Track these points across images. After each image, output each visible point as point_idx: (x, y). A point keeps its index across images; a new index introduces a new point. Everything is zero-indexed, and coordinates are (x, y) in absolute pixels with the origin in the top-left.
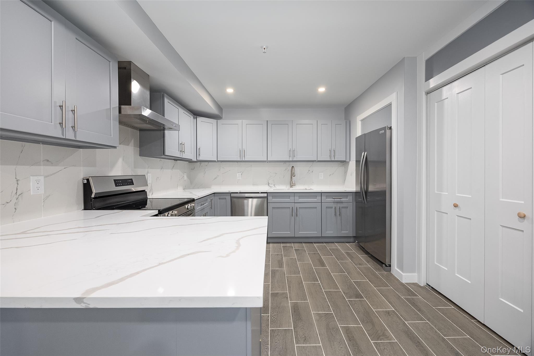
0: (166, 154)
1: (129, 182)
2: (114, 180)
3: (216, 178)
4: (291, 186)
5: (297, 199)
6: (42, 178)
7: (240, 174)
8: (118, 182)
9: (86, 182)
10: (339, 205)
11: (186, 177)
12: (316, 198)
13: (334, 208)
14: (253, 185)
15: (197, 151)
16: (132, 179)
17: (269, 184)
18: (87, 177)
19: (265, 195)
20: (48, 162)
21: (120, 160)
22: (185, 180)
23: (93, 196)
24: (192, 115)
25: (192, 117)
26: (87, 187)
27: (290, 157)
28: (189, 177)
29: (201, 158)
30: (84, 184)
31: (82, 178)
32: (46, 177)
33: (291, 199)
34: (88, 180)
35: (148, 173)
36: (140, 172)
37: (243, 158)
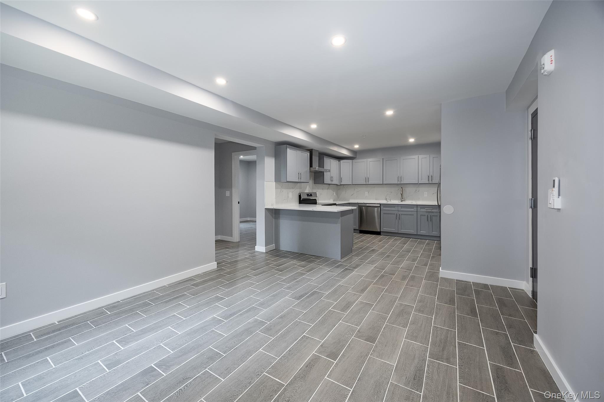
0: (325, 183)
1: (311, 195)
2: (307, 194)
3: (352, 195)
4: (402, 201)
5: (400, 209)
6: (291, 193)
7: (367, 192)
8: (308, 195)
9: (299, 194)
10: (430, 214)
11: (335, 194)
12: (413, 209)
13: (426, 216)
14: (376, 199)
15: (341, 179)
16: (311, 194)
17: (386, 199)
18: (300, 193)
19: (379, 205)
20: (292, 188)
21: (308, 186)
22: (334, 196)
23: (302, 199)
24: (337, 160)
25: (338, 161)
26: (300, 196)
27: (398, 181)
28: (337, 194)
29: (342, 183)
30: (299, 195)
31: (298, 193)
32: (292, 192)
33: (396, 209)
34: (300, 194)
35: (317, 191)
36: (314, 191)
37: (368, 182)
